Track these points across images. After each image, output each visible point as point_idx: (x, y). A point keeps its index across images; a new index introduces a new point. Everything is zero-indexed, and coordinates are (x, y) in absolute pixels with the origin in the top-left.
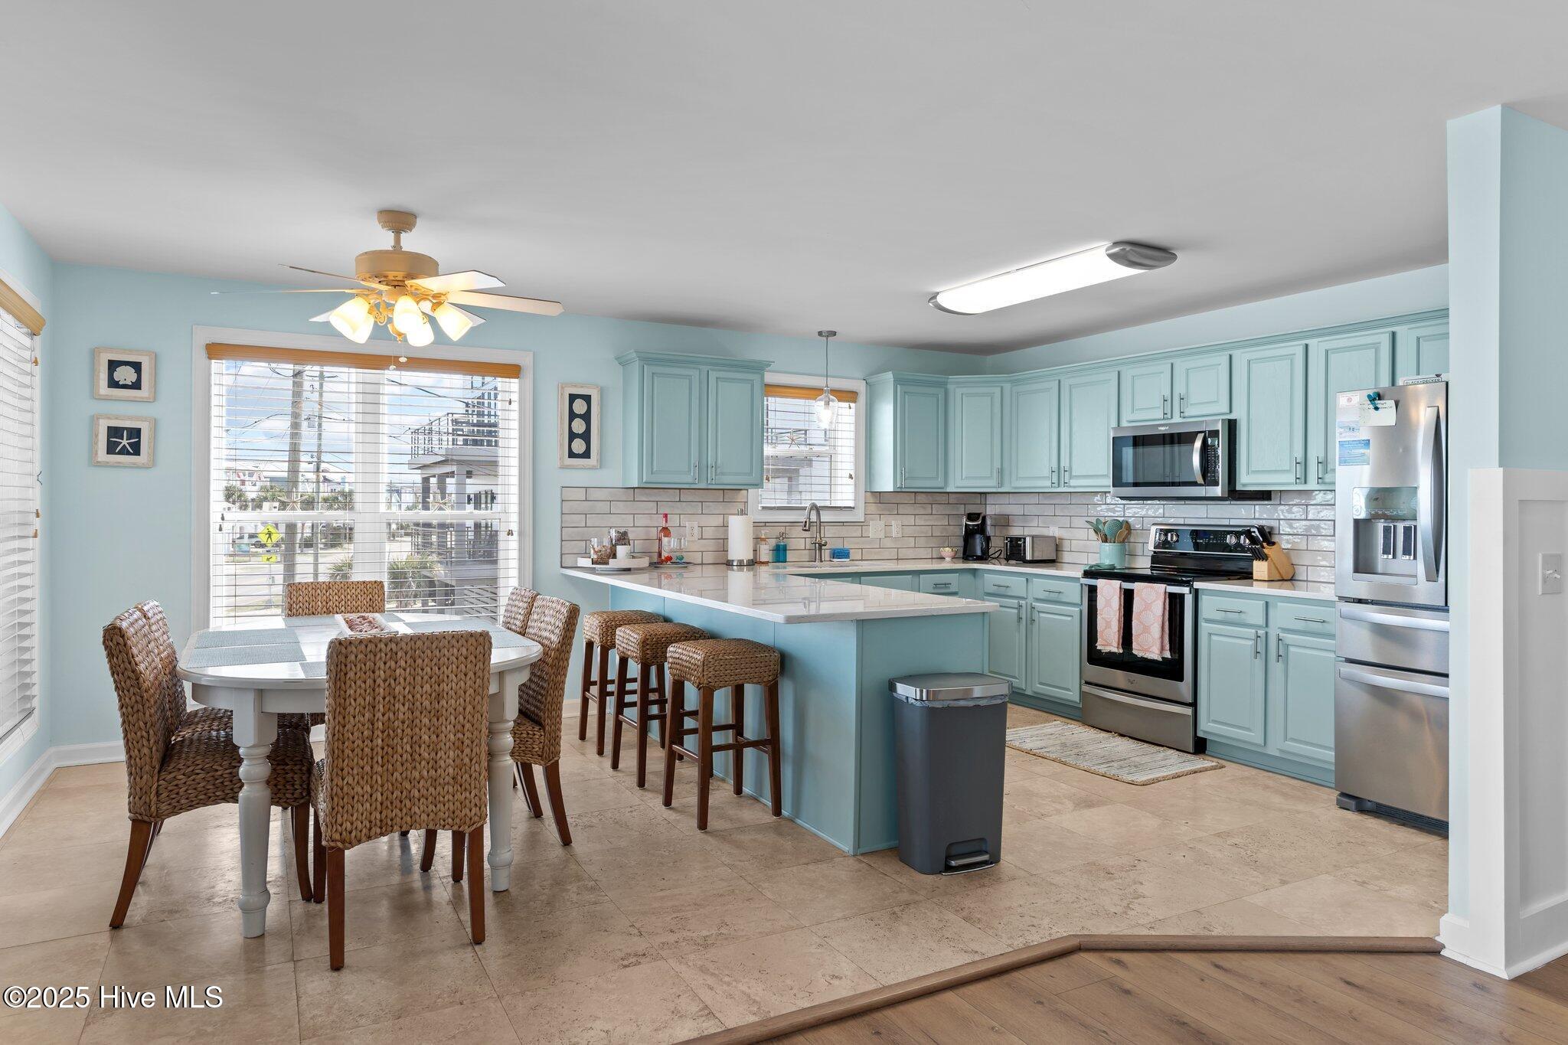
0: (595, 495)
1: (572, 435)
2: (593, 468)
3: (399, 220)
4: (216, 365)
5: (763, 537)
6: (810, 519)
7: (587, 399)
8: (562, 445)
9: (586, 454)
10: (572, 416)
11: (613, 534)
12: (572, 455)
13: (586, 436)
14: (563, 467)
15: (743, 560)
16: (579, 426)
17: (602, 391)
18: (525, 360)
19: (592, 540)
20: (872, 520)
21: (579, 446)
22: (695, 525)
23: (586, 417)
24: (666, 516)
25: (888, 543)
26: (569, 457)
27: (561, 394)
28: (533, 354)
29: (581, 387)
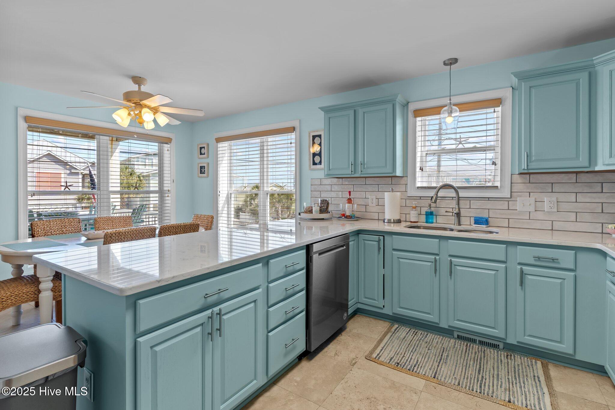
0: (324, 182)
1: (314, 155)
2: (322, 169)
3: (137, 80)
4: (220, 145)
5: (414, 206)
6: (437, 195)
7: (320, 136)
8: (310, 160)
9: (320, 163)
12: (314, 163)
13: (320, 154)
14: (311, 169)
15: (391, 220)
18: (296, 124)
20: (520, 196)
21: (317, 159)
22: (374, 197)
23: (320, 145)
24: (350, 192)
25: (540, 215)
26: (313, 165)
27: (309, 136)
28: (300, 120)
29: (317, 131)
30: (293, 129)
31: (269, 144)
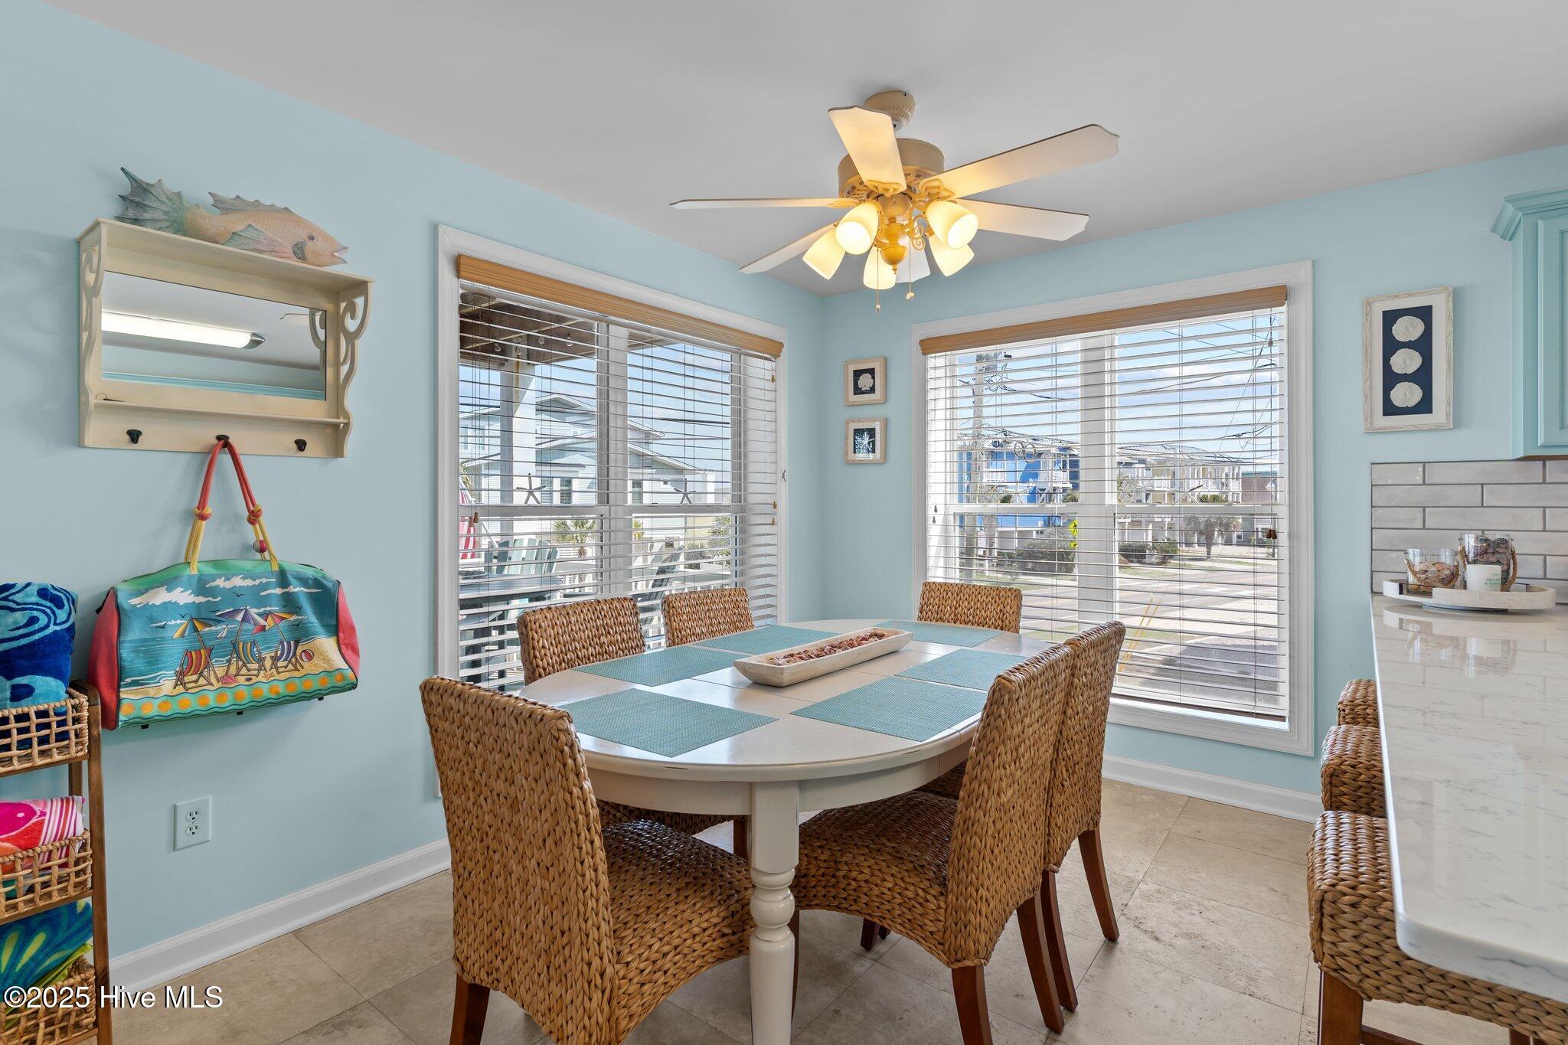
0: (1438, 474)
1: (1391, 379)
2: (1438, 429)
7: (1424, 314)
8: (1368, 396)
9: (1424, 406)
10: (1391, 346)
11: (1470, 542)
12: (1390, 409)
13: (1423, 377)
14: (1372, 431)
16: (1406, 361)
17: (1457, 297)
18: (1297, 275)
19: (1410, 551)
21: (1406, 394)
23: (1423, 345)
26: (1385, 414)
27: (1368, 315)
28: (1314, 263)
29: (1410, 295)
30: (1277, 295)
31: (1117, 353)
